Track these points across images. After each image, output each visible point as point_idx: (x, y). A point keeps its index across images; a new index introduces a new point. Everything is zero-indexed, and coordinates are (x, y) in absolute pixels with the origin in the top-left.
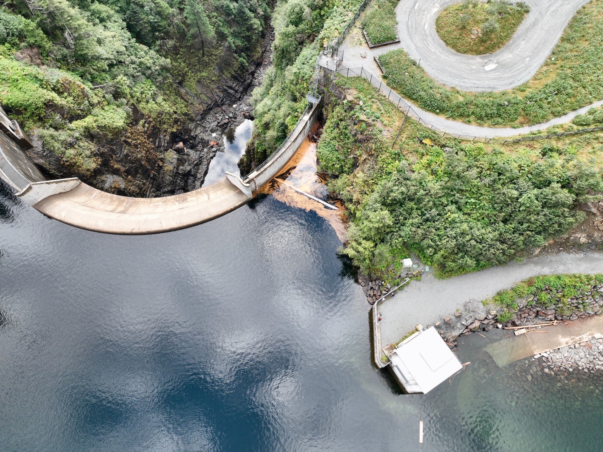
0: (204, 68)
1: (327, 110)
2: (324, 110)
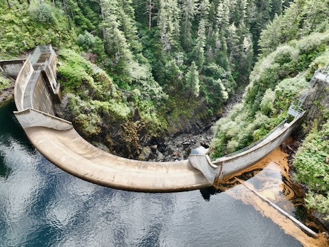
0: (186, 109)
1: (311, 125)
2: (304, 125)
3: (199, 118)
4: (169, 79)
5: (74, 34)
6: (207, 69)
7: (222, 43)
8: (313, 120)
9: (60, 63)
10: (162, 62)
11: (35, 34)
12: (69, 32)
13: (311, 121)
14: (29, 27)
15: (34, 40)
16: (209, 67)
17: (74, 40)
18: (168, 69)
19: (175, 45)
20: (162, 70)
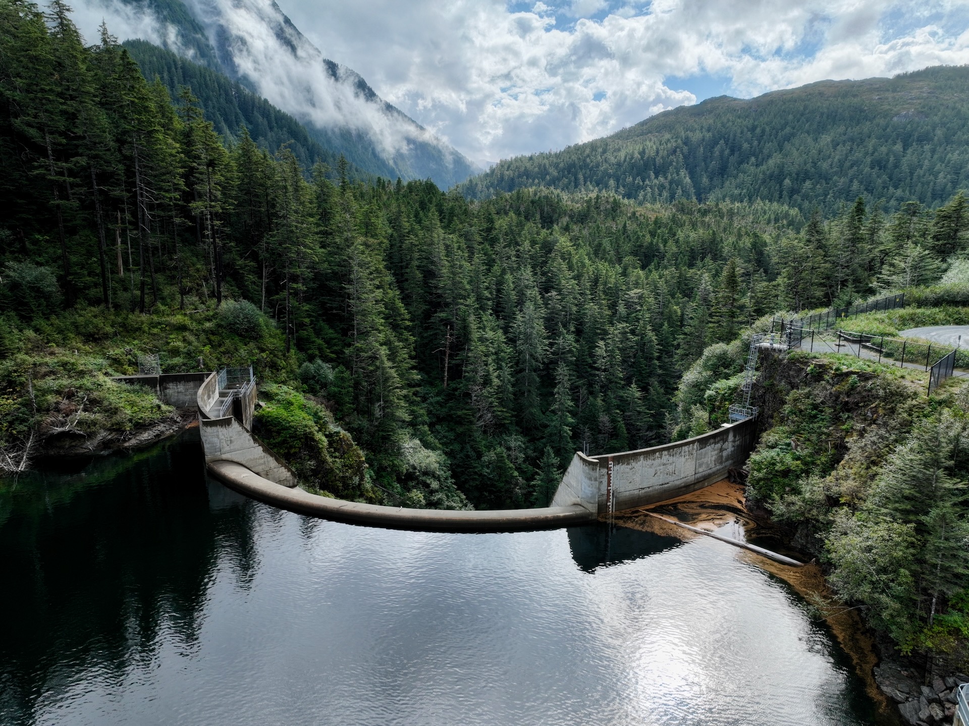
5: (293, 361)
7: (613, 421)
9: (262, 404)
10: (475, 449)
11: (222, 349)
12: (284, 355)
14: (212, 338)
15: (219, 359)
17: (292, 371)
18: (488, 468)
19: (504, 419)
20: (475, 467)
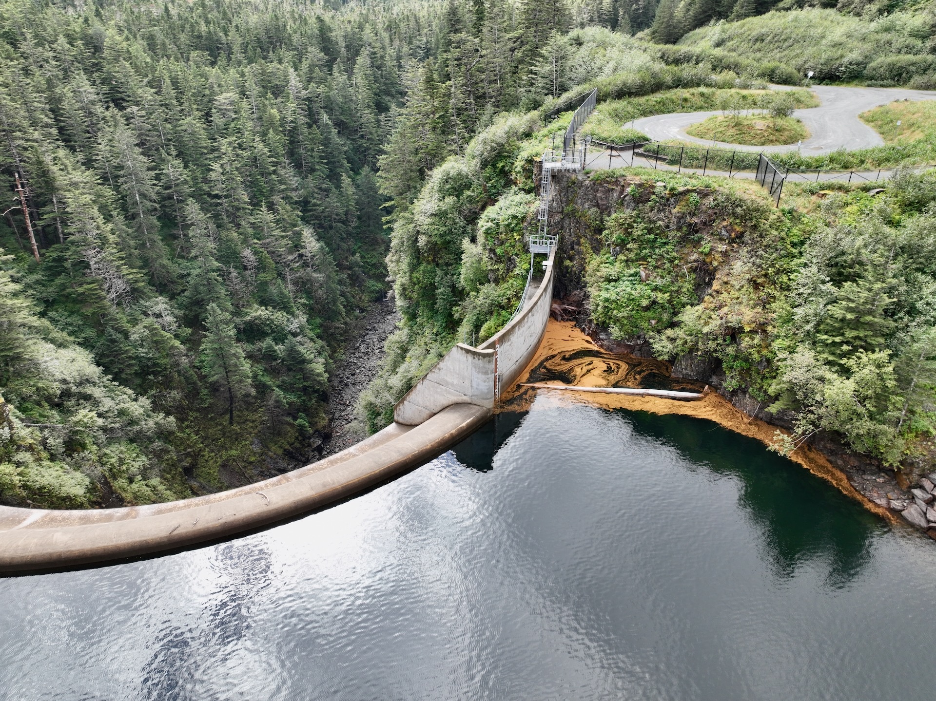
0: (233, 444)
1: (579, 253)
2: (567, 263)
3: (280, 452)
4: (155, 374)
6: (246, 323)
8: (579, 244)
13: (576, 247)
16: (248, 318)
18: (142, 346)
19: (136, 281)
20: (126, 351)
